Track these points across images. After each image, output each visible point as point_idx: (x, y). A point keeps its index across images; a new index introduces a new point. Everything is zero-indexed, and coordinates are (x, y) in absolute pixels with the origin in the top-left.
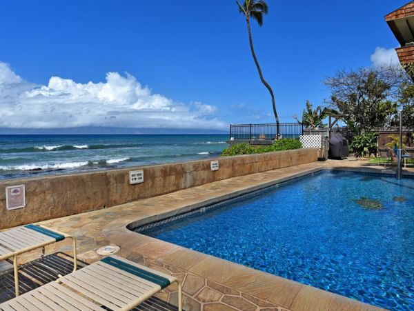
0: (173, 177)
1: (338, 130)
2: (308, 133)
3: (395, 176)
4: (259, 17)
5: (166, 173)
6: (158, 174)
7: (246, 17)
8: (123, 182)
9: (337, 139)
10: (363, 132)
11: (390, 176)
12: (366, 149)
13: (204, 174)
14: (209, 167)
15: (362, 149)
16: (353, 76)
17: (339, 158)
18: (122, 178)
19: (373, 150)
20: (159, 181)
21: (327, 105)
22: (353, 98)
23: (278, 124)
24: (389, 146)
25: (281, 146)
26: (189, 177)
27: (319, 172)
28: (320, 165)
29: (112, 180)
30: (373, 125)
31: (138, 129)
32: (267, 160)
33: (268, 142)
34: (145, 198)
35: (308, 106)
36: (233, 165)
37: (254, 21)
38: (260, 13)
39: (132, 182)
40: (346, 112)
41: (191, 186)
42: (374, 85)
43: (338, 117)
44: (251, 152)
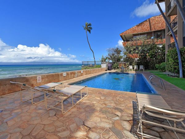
0: (73, 75)
1: (110, 63)
2: (103, 64)
3: (122, 73)
4: (89, 31)
5: (71, 74)
6: (69, 74)
7: (86, 31)
8: (62, 76)
9: (110, 65)
10: (115, 63)
11: (121, 73)
12: (116, 68)
13: (80, 74)
14: (81, 72)
15: (115, 68)
16: (113, 49)
17: (110, 70)
18: (62, 75)
19: (118, 68)
20: (70, 76)
21: (107, 56)
22: (113, 55)
23: (95, 61)
24: (121, 67)
25: (97, 67)
26: (76, 75)
27: (106, 73)
28: (106, 72)
29: (60, 75)
30: (118, 61)
31: (51, 63)
32: (94, 70)
33: (93, 66)
34: (67, 80)
35: (103, 56)
36: (86, 72)
37: (88, 32)
38: (90, 30)
39: (64, 76)
40: (112, 58)
41: (77, 77)
42: (118, 51)
43: (110, 59)
44: (89, 69)
